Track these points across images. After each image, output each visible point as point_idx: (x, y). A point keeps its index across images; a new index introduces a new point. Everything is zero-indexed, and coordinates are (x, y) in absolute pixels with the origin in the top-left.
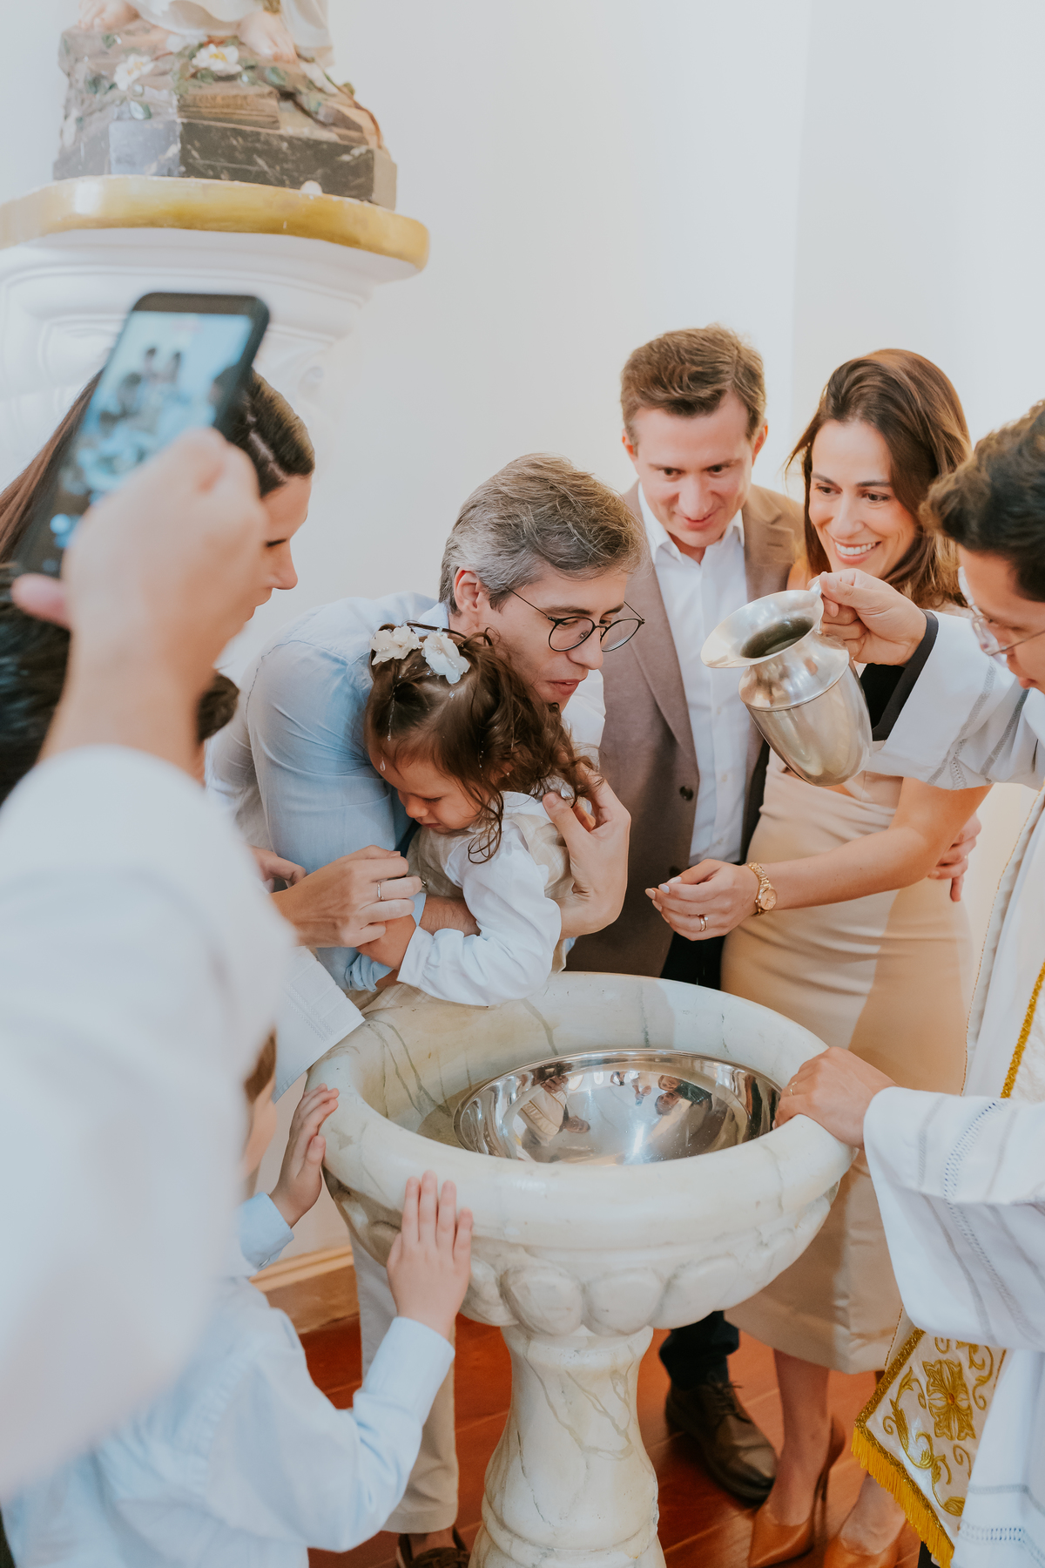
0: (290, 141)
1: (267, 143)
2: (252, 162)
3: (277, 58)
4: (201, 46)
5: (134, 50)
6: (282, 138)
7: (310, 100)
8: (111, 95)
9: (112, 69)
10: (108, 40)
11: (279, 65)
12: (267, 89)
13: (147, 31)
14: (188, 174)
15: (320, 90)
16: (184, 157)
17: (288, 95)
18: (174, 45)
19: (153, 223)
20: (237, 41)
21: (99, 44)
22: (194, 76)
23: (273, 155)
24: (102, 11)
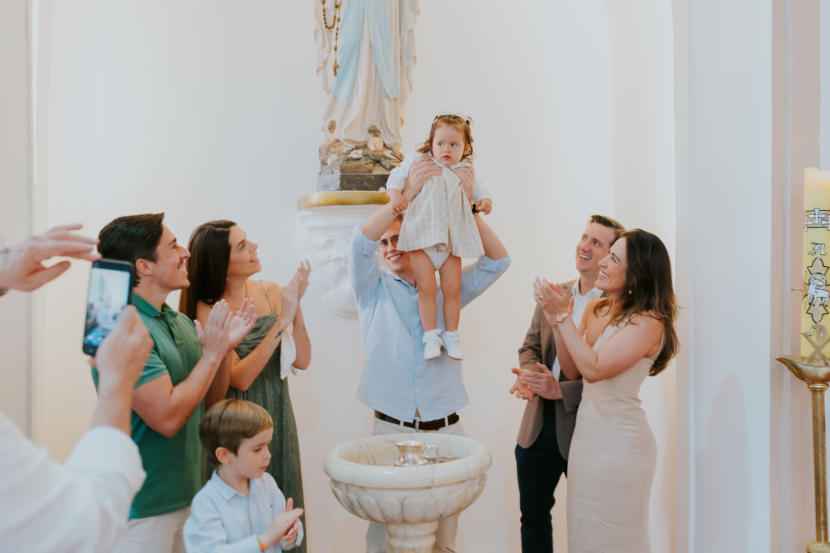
0: (375, 176)
1: (368, 177)
2: (362, 183)
3: (375, 151)
4: (352, 150)
5: (334, 153)
6: (372, 175)
7: (384, 163)
8: (326, 166)
9: (327, 158)
10: (328, 150)
11: (375, 153)
12: (370, 161)
13: (340, 146)
14: (341, 190)
15: (389, 159)
16: (341, 184)
17: (377, 162)
18: (345, 150)
19: (331, 204)
20: (365, 146)
21: (326, 151)
22: (347, 160)
23: (369, 181)
24: (329, 140)
